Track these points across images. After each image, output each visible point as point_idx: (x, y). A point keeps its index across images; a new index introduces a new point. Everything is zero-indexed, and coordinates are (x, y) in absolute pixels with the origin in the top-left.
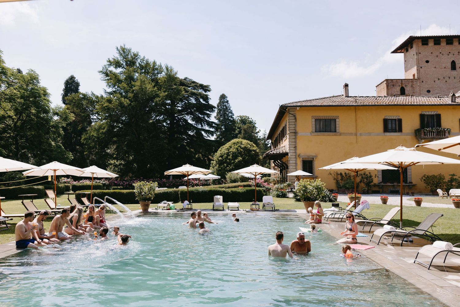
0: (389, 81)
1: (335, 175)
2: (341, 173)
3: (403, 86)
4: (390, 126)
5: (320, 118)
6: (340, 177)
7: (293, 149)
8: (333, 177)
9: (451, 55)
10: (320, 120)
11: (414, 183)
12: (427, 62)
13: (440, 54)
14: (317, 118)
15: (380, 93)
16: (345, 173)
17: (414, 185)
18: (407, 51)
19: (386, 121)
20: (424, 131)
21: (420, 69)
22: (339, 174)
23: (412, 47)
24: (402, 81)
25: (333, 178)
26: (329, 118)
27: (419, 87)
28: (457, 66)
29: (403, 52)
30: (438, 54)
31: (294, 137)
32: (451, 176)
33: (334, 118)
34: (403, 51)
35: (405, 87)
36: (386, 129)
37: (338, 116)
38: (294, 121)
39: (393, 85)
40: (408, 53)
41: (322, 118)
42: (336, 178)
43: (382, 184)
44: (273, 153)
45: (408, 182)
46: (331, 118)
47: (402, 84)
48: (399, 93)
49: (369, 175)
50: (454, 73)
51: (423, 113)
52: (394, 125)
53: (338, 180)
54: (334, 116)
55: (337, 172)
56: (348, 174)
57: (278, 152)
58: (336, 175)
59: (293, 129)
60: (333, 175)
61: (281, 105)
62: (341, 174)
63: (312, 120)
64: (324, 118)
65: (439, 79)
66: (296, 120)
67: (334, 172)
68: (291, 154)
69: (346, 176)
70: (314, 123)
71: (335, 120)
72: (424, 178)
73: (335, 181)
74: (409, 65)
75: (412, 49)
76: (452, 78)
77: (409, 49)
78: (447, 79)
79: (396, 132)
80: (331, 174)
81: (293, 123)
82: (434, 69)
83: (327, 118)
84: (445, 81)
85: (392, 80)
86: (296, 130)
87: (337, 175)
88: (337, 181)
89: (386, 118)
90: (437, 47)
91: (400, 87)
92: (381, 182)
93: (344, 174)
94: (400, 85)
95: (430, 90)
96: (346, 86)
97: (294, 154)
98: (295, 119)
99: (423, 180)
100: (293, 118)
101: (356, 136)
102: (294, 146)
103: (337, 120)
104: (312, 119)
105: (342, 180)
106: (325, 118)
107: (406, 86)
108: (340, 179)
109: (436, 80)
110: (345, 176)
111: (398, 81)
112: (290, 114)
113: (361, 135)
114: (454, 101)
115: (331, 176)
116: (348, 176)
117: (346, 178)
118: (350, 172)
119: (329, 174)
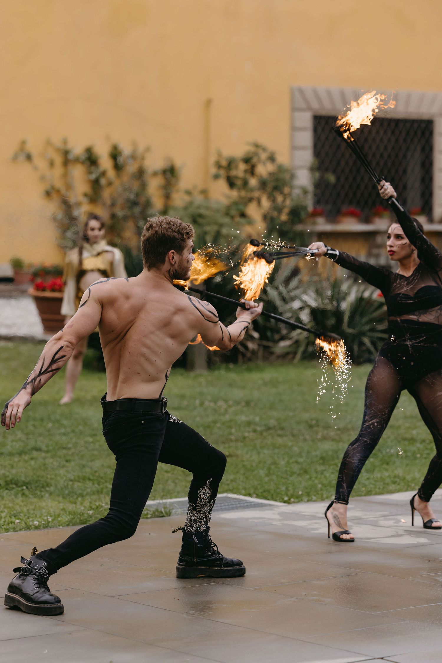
1: (52, 164)
2: (89, 150)
8: (42, 178)
16: (115, 155)
22: (77, 160)
25: (40, 189)
42: (59, 184)
53: (72, 200)
55: (65, 142)
56: (133, 157)
58: (58, 160)
60: (41, 163)
67: (49, 143)
69: (118, 167)
73: (53, 207)
80: (29, 157)
93: (106, 163)
105: (93, 195)
108: (86, 195)
110: (111, 173)
115: (25, 168)
116: (131, 168)
117: (117, 183)
118: (141, 149)
119: (15, 158)
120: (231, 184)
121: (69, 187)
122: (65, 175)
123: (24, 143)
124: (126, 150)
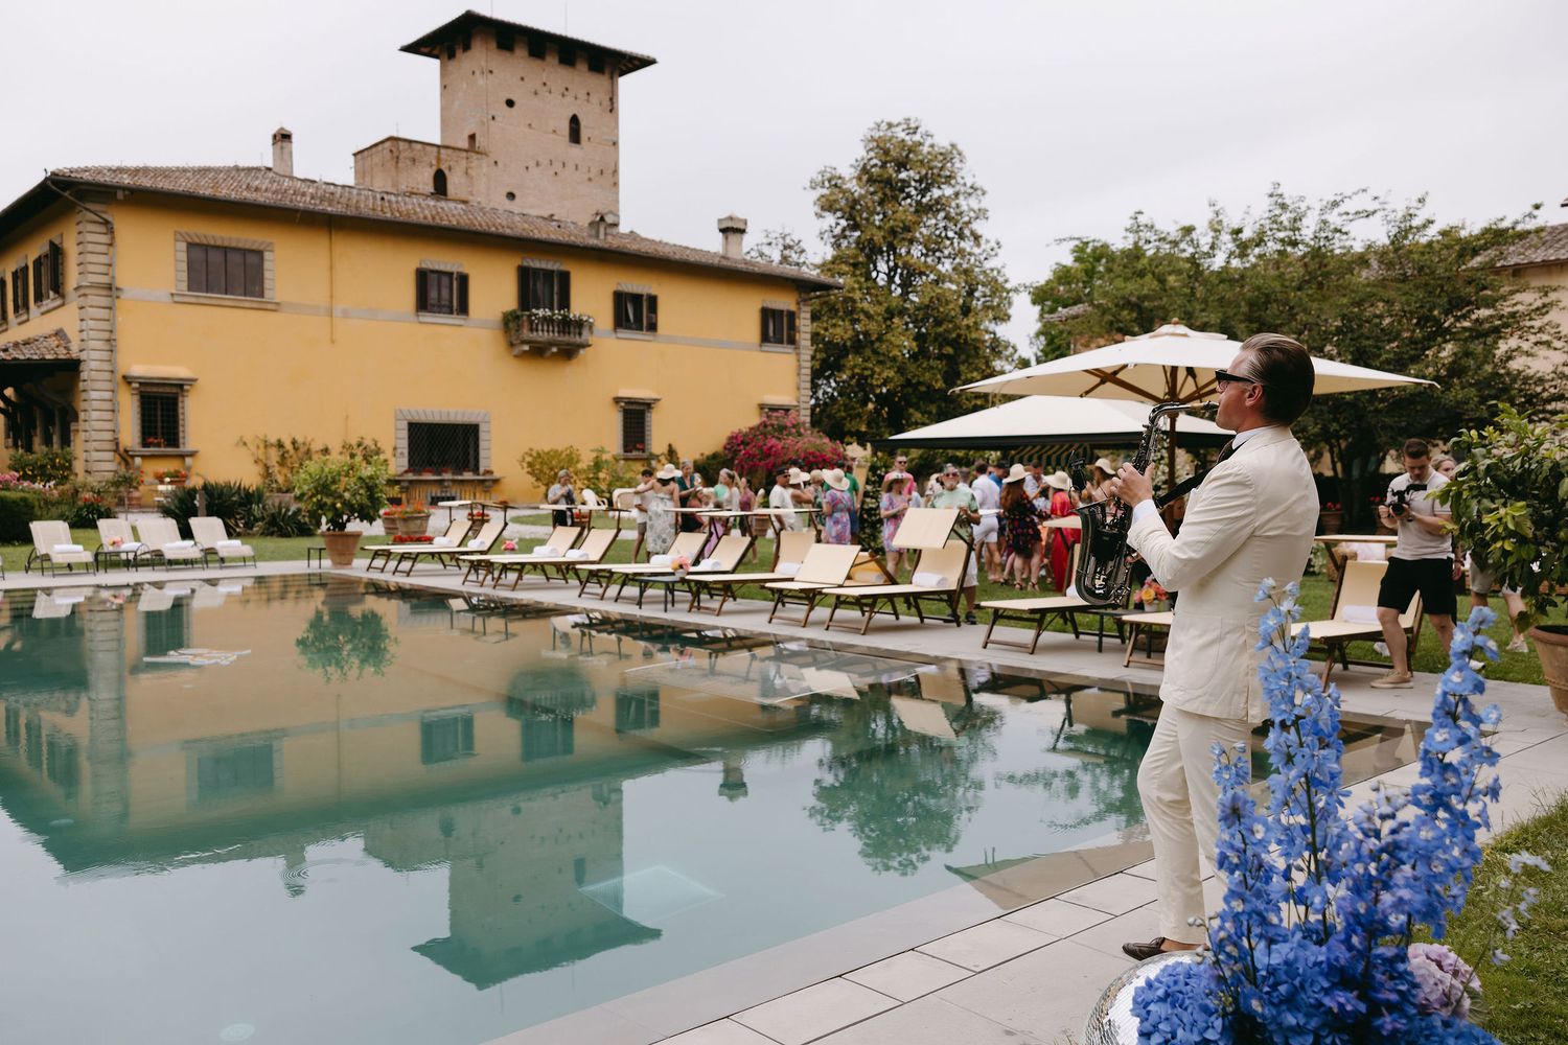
0: (401, 144)
1: (258, 447)
2: (279, 441)
3: (444, 167)
4: (433, 294)
5: (205, 242)
6: (274, 455)
7: (100, 345)
8: (253, 454)
9: (569, 98)
10: (206, 248)
11: (496, 475)
12: (510, 103)
13: (545, 89)
14: (197, 241)
15: (368, 179)
16: (294, 442)
17: (496, 481)
18: (452, 56)
19: (423, 277)
20: (529, 316)
21: (492, 122)
22: (272, 445)
23: (467, 48)
24: (439, 153)
25: (252, 459)
26: (240, 245)
27: (484, 179)
28: (584, 133)
29: (437, 57)
30: (538, 86)
31: (104, 301)
32: (594, 455)
33: (254, 247)
34: (435, 52)
35: (446, 172)
36: (423, 304)
37: (271, 243)
38: (105, 239)
39: (414, 160)
40: (452, 65)
41: (212, 242)
42: (262, 457)
43: (410, 476)
44: (15, 359)
45: (482, 470)
46: (247, 247)
47: (439, 159)
48: (430, 188)
49: (373, 447)
50: (575, 150)
51: (525, 264)
52: (445, 293)
53: (269, 464)
54: (255, 242)
55: (266, 437)
56: (304, 444)
57: (35, 357)
58: (262, 446)
59: (103, 269)
60: (253, 448)
61: (53, 174)
62: (280, 445)
63: (178, 243)
64: (219, 243)
65: (538, 164)
66: (113, 238)
67: (256, 437)
68: (93, 365)
69: (296, 449)
70: (183, 256)
71: (260, 253)
72: (529, 459)
73: (259, 469)
74: (457, 103)
75: (469, 54)
76: (570, 166)
77: (459, 53)
78: (557, 166)
79: (451, 313)
80: (245, 444)
81: (103, 249)
82: (526, 130)
83: (233, 244)
84: (552, 173)
85: (410, 142)
86: (113, 278)
87: (266, 447)
88: (267, 468)
89: (424, 266)
90: (535, 63)
91: (434, 169)
92: (406, 472)
93: (288, 446)
94: (434, 162)
95: (515, 192)
96: (283, 137)
97: (106, 366)
98: (111, 231)
99: (525, 465)
100: (103, 229)
101: (328, 319)
102: (106, 335)
103: (267, 255)
104: (176, 240)
105: (283, 461)
106: (226, 244)
107: (450, 169)
108: (277, 462)
109: (532, 164)
110: (292, 451)
111: (428, 148)
112: (87, 209)
113: (346, 314)
114: (602, 236)
115: (244, 449)
116: (303, 449)
117: (295, 457)
118: (309, 439)
119: (237, 444)
120: (352, 456)
121: (267, 458)
122: (266, 454)
123: (241, 438)
124: (300, 440)
